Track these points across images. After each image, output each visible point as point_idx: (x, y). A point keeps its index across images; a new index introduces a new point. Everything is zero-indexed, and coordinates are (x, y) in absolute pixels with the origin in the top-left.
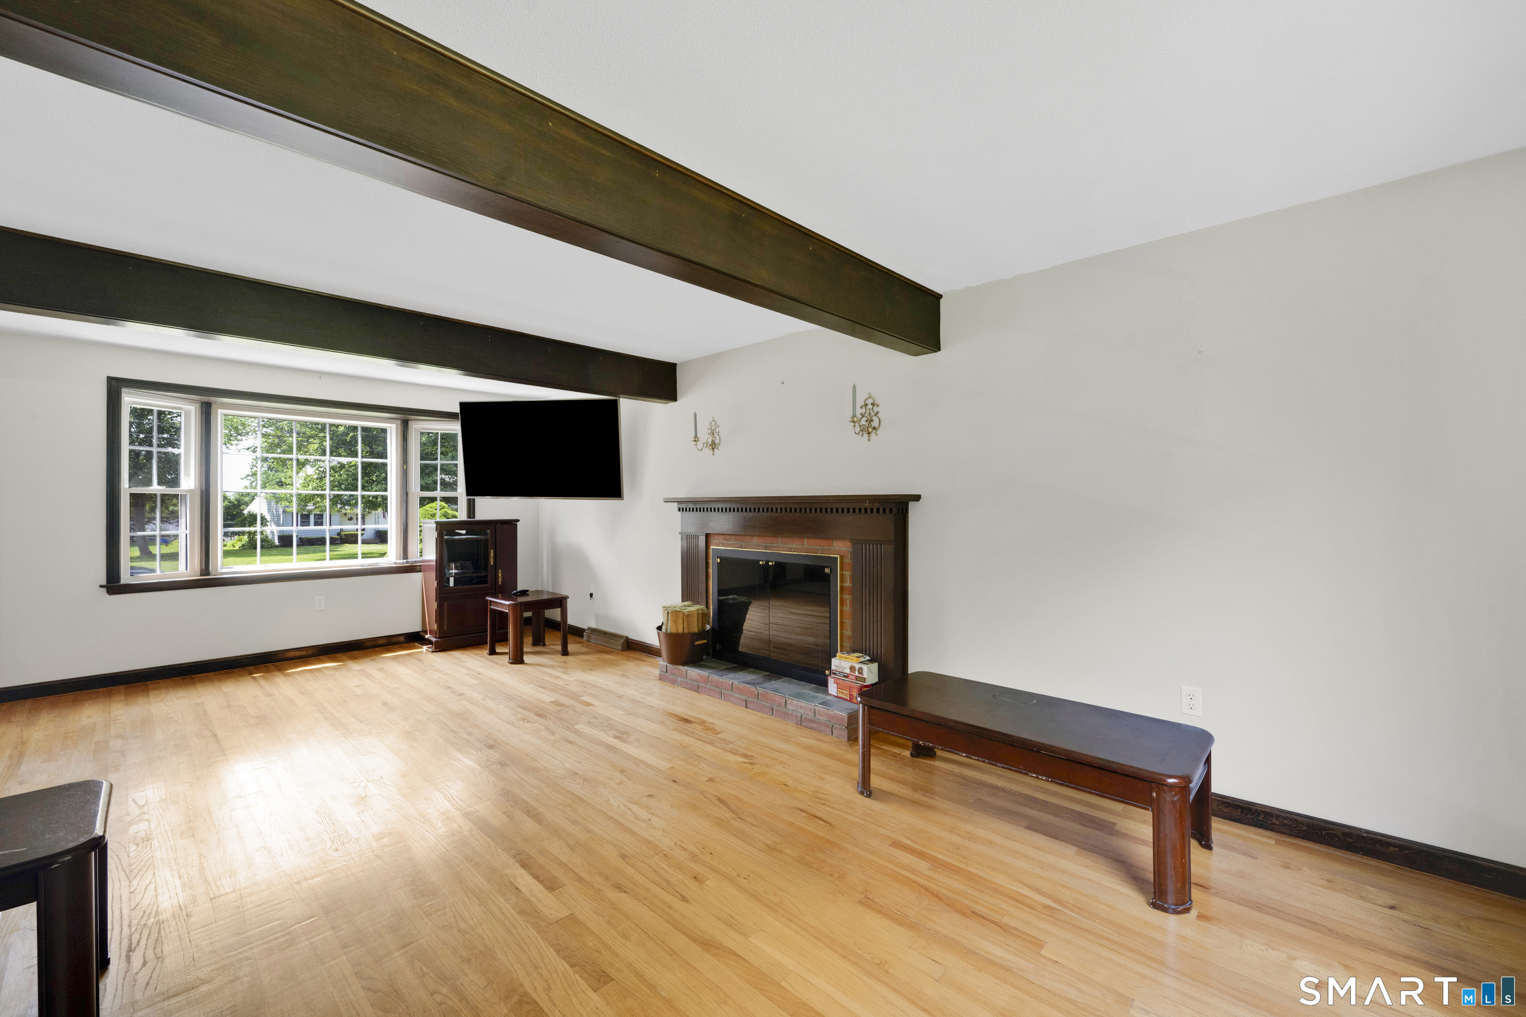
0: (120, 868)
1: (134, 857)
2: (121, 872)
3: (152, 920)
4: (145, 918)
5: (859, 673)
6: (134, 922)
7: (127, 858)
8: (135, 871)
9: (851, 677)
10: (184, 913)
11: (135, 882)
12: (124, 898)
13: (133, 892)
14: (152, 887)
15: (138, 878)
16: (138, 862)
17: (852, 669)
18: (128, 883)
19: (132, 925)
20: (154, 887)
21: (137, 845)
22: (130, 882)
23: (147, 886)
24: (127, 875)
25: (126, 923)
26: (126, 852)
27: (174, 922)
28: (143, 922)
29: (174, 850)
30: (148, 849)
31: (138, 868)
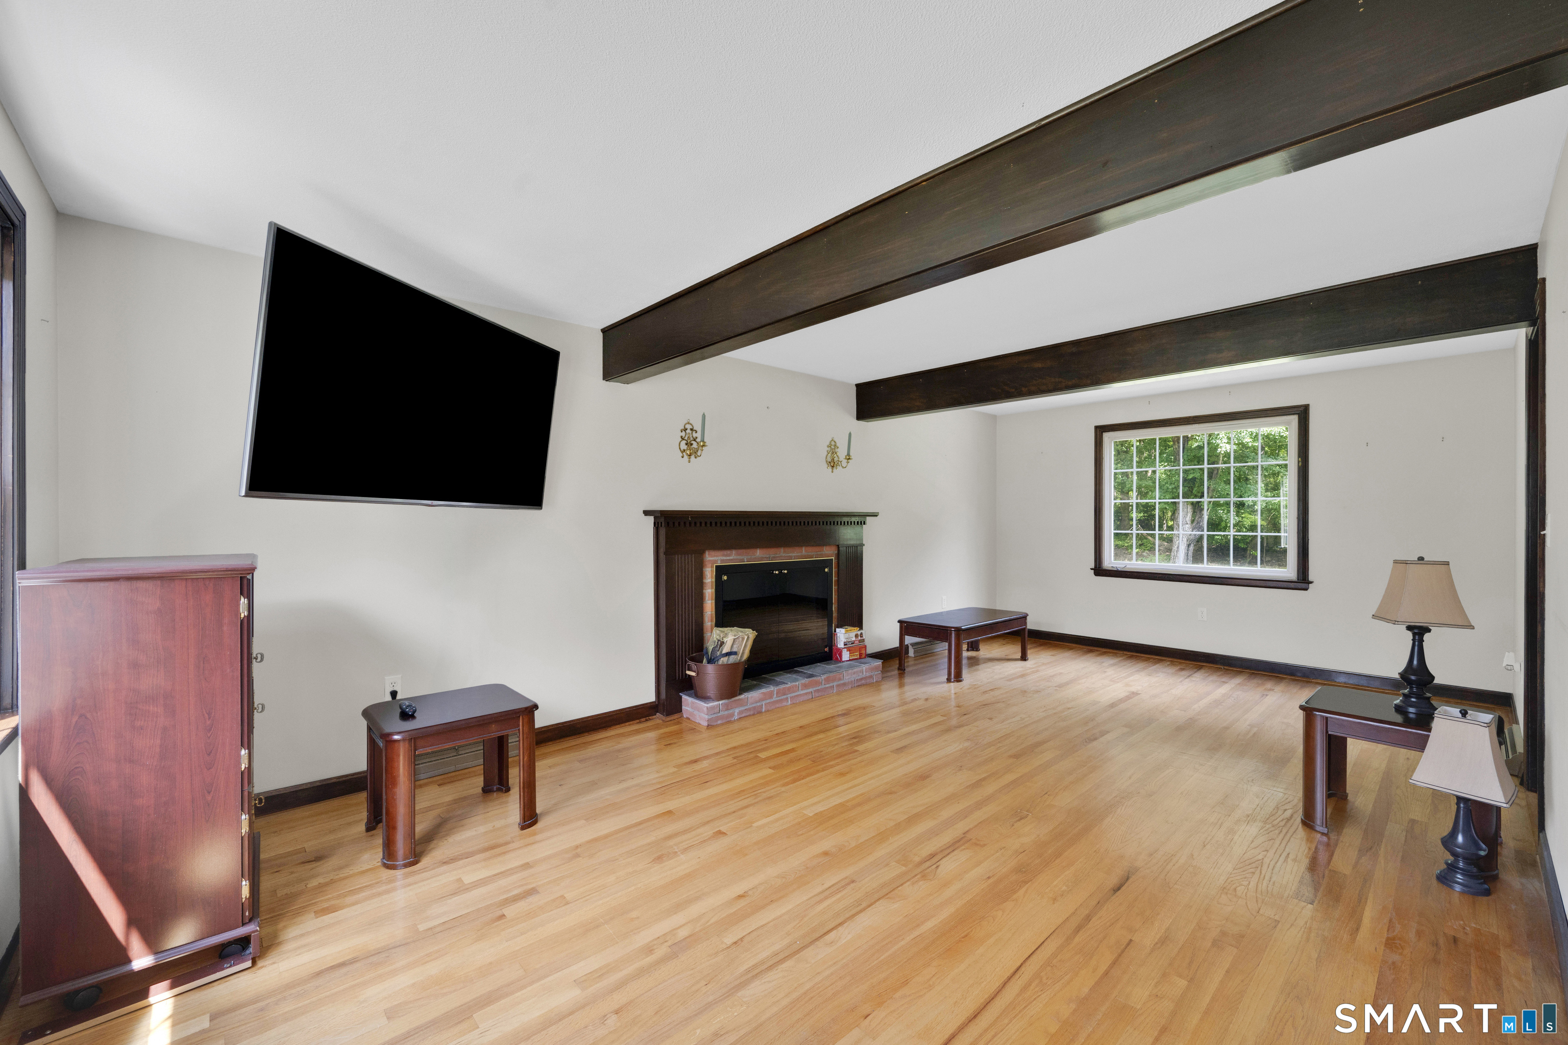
0: (1262, 876)
1: (1246, 880)
2: (1263, 872)
3: (1268, 826)
4: (1270, 830)
5: (861, 637)
6: (1277, 832)
7: (1251, 882)
8: (1254, 865)
9: (856, 642)
10: (1249, 818)
11: (1260, 857)
12: (1274, 851)
13: (1266, 851)
14: (1253, 845)
15: (1256, 858)
16: (1246, 872)
17: (856, 636)
18: (1265, 859)
19: (1279, 831)
20: (1252, 844)
21: (1235, 889)
22: (1263, 859)
23: (1255, 848)
24: (1262, 866)
25: (1282, 835)
26: (1248, 889)
27: (1258, 818)
28: (1273, 829)
29: (1216, 863)
30: (1231, 879)
31: (1249, 867)
